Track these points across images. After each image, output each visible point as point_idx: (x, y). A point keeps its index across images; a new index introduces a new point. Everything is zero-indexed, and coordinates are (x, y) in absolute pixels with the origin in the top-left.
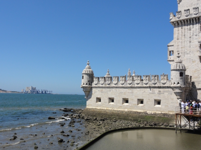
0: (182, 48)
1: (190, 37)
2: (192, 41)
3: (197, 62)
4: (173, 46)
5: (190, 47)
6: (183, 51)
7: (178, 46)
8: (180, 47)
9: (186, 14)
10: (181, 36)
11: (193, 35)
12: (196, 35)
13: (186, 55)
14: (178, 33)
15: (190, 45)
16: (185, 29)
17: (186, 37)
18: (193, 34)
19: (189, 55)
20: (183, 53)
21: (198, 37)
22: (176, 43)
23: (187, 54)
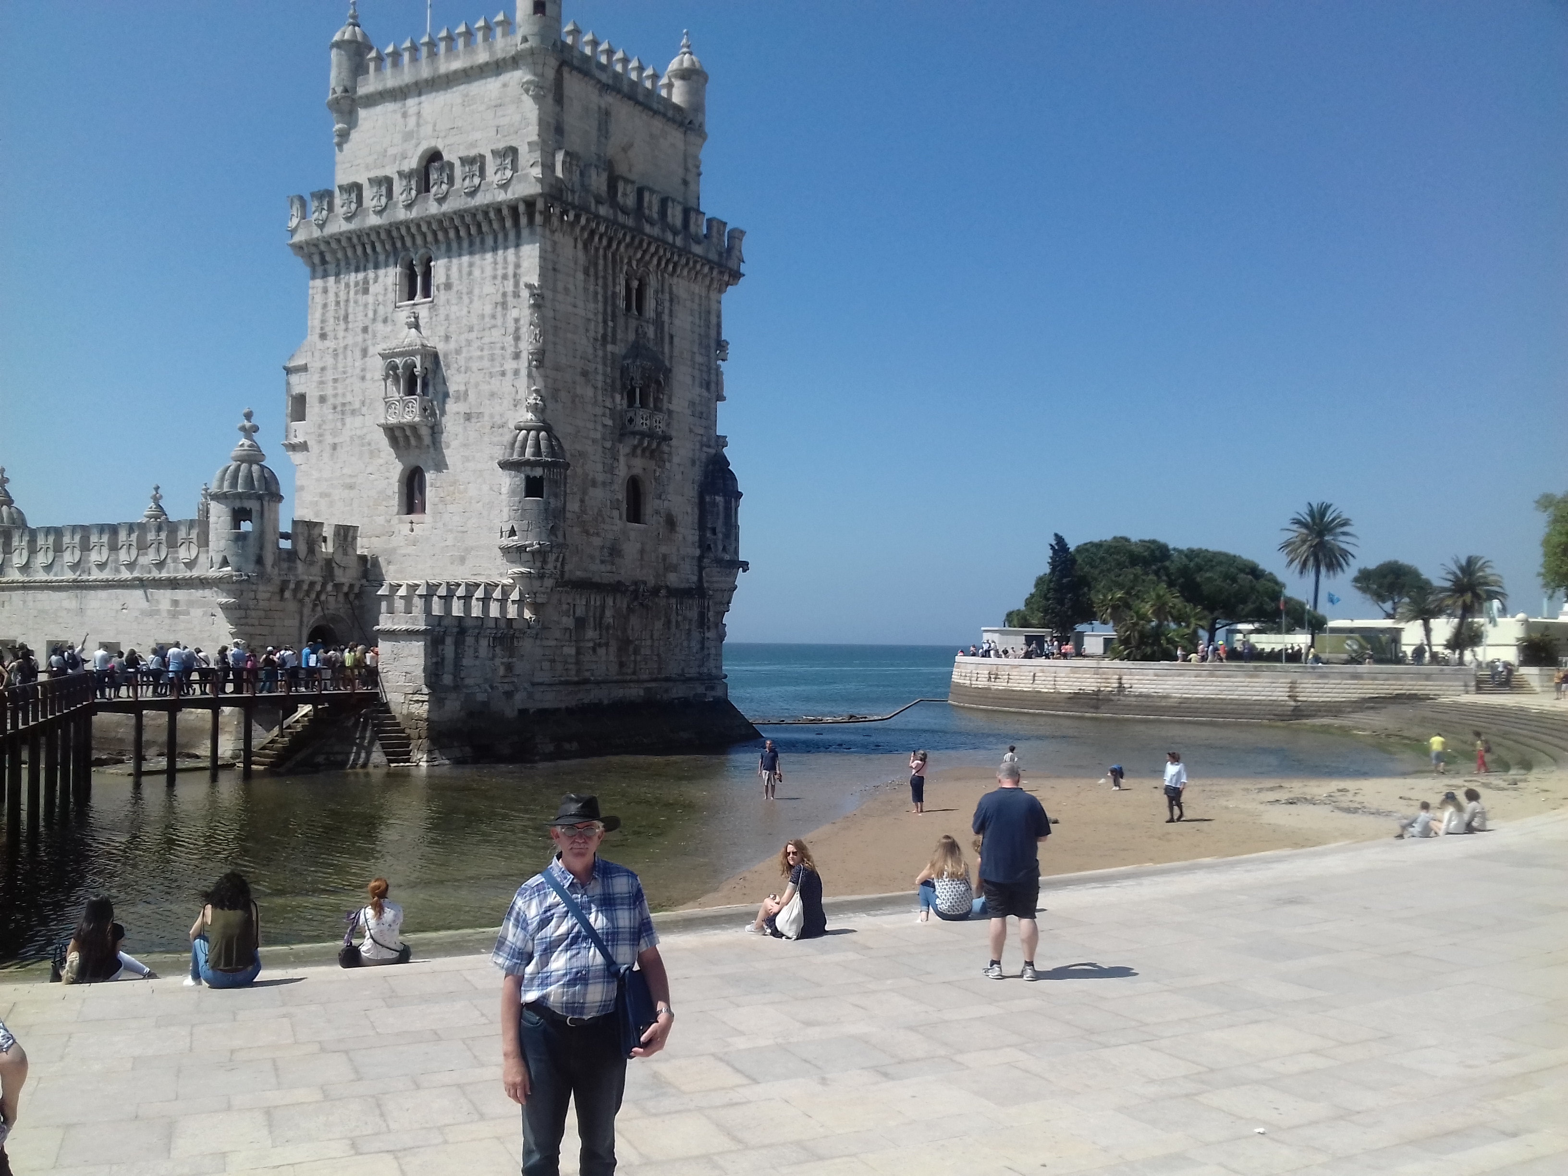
0: (335, 380)
1: (365, 330)
2: (372, 350)
3: (382, 454)
4: (304, 368)
5: (363, 378)
6: (340, 400)
7: (323, 369)
8: (329, 375)
9: (345, 208)
10: (332, 320)
11: (374, 320)
12: (385, 321)
13: (348, 420)
14: (325, 306)
15: (363, 370)
16: (347, 285)
17: (350, 326)
18: (375, 312)
19: (358, 421)
20: (339, 408)
21: (389, 328)
22: (317, 354)
23: (353, 412)
